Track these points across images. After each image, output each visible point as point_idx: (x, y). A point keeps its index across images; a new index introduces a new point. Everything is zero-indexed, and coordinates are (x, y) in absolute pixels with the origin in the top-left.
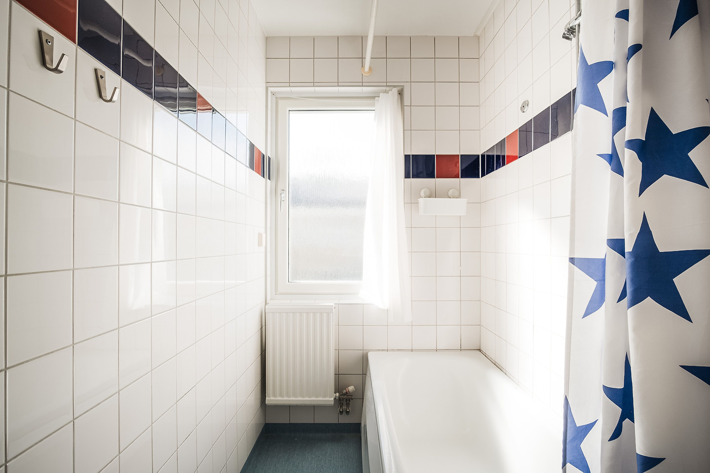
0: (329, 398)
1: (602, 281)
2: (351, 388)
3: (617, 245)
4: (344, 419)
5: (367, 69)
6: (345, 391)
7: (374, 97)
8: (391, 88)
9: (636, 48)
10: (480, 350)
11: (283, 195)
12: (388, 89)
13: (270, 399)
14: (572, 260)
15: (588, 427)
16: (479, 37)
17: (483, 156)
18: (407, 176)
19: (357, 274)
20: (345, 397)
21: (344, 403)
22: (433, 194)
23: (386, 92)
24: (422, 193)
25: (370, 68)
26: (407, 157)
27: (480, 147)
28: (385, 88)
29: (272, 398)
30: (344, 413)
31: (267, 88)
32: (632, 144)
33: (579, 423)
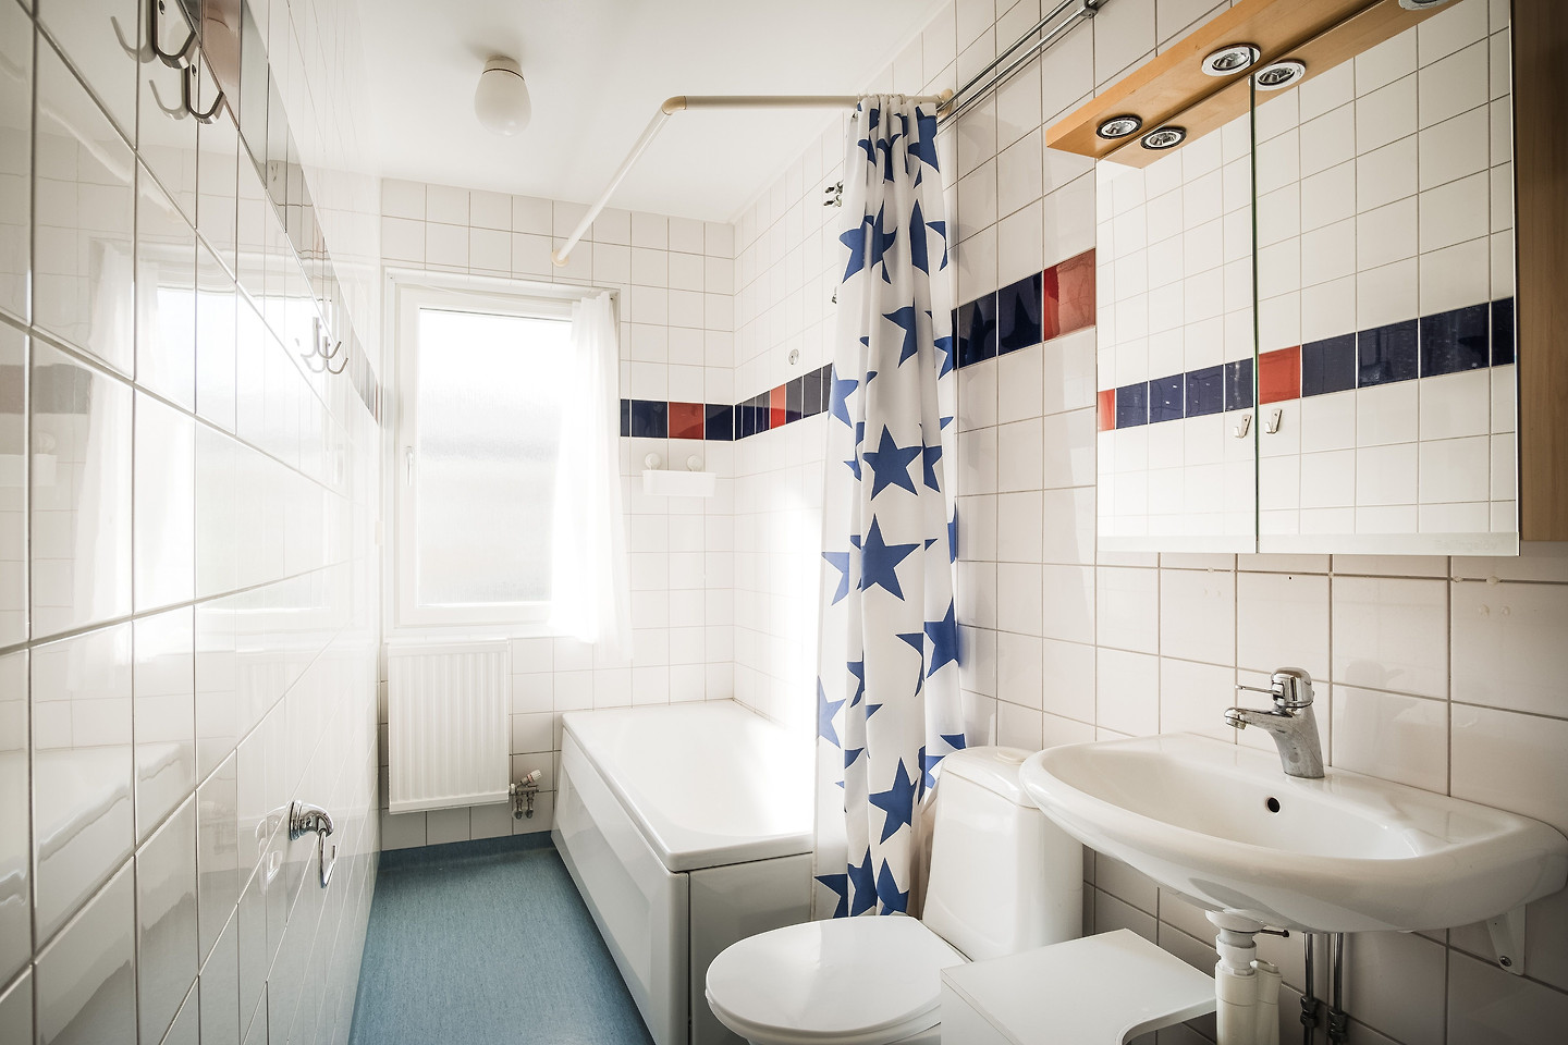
0: (501, 792)
1: (846, 572)
2: (535, 774)
3: (856, 540)
4: (524, 827)
5: (562, 256)
6: (525, 779)
7: (570, 301)
8: (599, 290)
9: (872, 375)
10: (733, 699)
11: (411, 455)
12: (593, 290)
13: (397, 804)
14: (824, 554)
15: (839, 704)
16: (734, 227)
17: (738, 407)
18: (624, 433)
19: (540, 591)
20: (526, 789)
21: (525, 798)
22: (663, 464)
23: (593, 296)
24: (648, 461)
25: (567, 257)
26: (624, 403)
27: (735, 393)
28: (588, 289)
29: (400, 802)
30: (524, 816)
31: (383, 267)
32: (868, 457)
33: (831, 699)
